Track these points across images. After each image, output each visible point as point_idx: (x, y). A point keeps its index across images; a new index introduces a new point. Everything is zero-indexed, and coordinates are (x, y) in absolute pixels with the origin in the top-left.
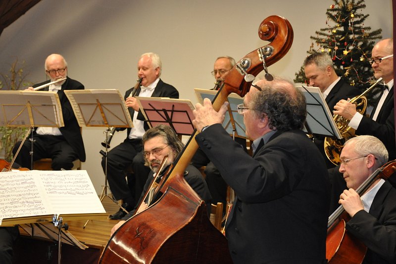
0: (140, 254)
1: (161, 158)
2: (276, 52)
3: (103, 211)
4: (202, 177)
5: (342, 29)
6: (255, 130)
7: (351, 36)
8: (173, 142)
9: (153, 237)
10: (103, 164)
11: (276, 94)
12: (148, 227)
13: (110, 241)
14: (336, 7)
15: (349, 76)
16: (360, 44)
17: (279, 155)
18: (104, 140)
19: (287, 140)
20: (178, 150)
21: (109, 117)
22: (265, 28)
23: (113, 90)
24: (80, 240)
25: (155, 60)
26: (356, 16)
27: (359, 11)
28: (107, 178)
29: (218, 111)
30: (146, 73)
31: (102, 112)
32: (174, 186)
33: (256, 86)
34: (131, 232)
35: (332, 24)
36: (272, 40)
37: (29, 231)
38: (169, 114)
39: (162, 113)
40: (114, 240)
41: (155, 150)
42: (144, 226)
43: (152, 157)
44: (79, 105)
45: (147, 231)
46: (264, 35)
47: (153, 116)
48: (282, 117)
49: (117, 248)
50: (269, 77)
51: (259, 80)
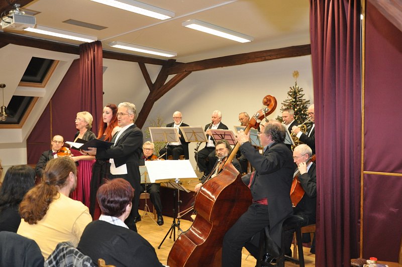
0: (213, 194)
1: (223, 153)
2: (270, 110)
3: (196, 177)
4: (238, 162)
5: (294, 100)
6: (265, 142)
7: (298, 103)
8: (228, 147)
9: (218, 187)
10: (195, 157)
11: (274, 126)
12: (216, 183)
13: (201, 189)
14: (291, 91)
15: (297, 119)
16: (302, 106)
17: (275, 154)
18: (196, 148)
19: (279, 147)
20: (230, 150)
21: (198, 138)
22: (266, 100)
23: (199, 126)
24: (187, 189)
25: (219, 114)
26: (299, 95)
27: (300, 93)
28: (198, 164)
29: (247, 134)
30: (215, 119)
31: (195, 136)
32: (227, 167)
33: (262, 125)
34: (209, 185)
35: (290, 98)
36: (268, 105)
37: (166, 185)
38: (223, 136)
39: (220, 136)
40: (202, 188)
41: (220, 149)
42: (214, 183)
43: (219, 152)
44: (185, 133)
45: (216, 185)
46: (265, 103)
47: (216, 137)
48: (277, 136)
49: (203, 191)
50: (267, 121)
51: (263, 122)
